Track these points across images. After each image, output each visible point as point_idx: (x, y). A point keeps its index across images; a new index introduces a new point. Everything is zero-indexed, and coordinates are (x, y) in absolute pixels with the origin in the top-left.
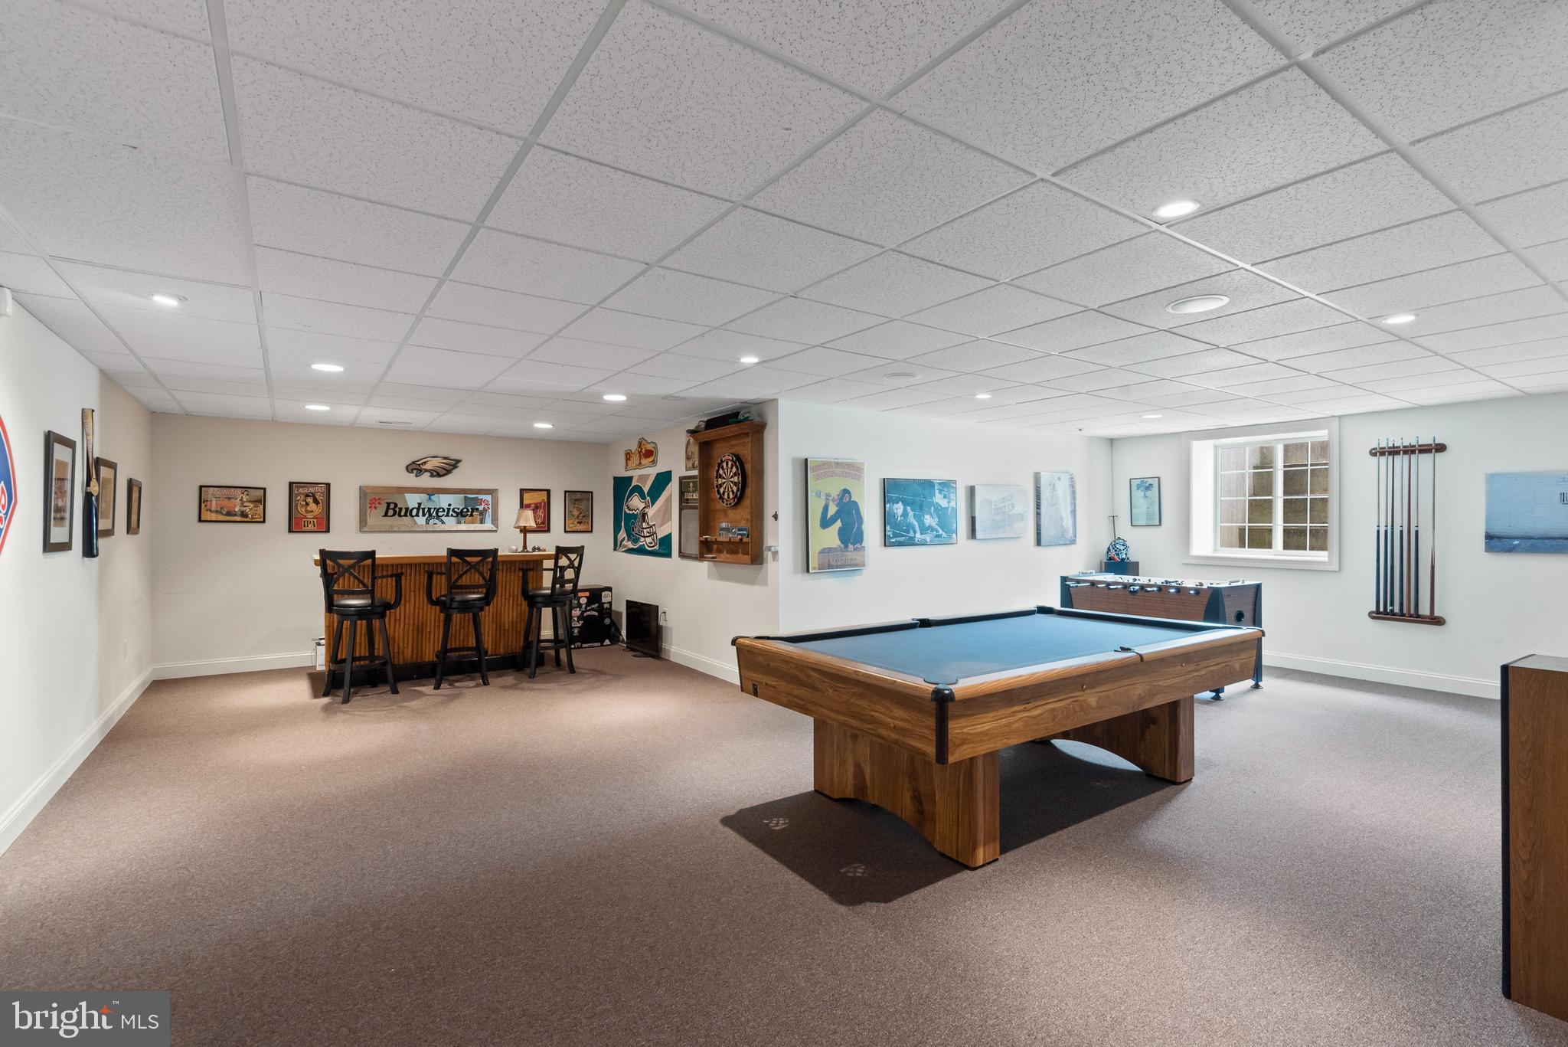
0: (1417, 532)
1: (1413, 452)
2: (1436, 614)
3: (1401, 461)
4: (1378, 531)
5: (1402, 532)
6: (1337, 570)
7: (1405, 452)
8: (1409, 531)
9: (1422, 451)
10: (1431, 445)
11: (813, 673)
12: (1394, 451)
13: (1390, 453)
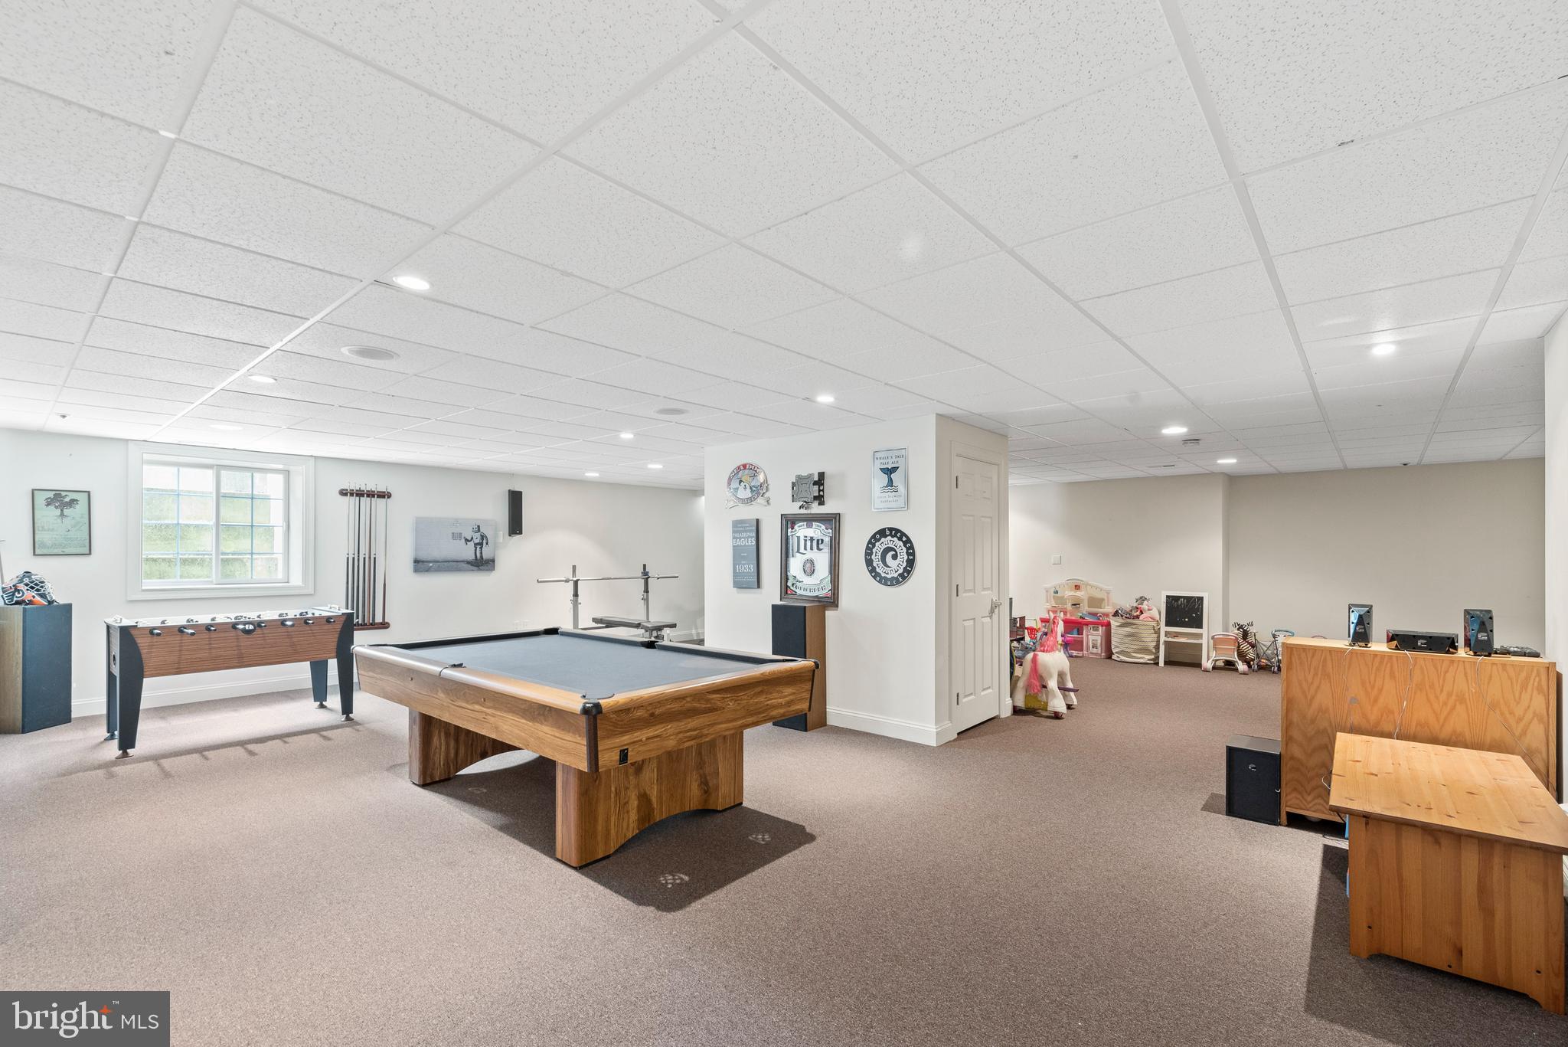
0: (375, 558)
1: (373, 496)
2: (386, 621)
3: (365, 500)
4: (348, 558)
5: (365, 558)
6: (313, 592)
7: (368, 496)
8: (370, 558)
9: (379, 496)
10: (384, 492)
11: (714, 696)
12: (360, 494)
13: (357, 495)
